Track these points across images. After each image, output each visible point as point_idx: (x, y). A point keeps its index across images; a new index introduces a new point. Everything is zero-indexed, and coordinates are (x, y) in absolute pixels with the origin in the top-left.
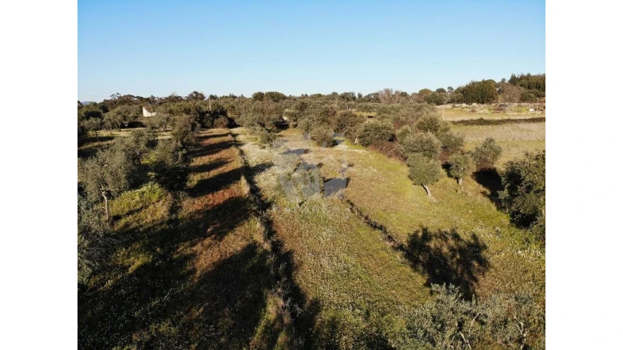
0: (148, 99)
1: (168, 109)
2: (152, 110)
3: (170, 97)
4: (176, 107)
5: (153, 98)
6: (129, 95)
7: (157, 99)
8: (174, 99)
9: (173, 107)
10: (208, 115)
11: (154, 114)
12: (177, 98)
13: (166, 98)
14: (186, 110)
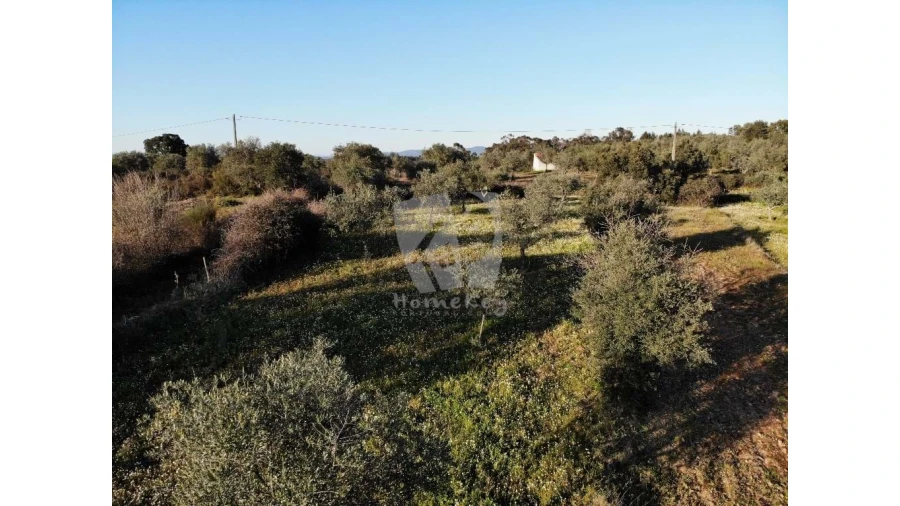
0: (549, 141)
1: (578, 156)
2: (547, 159)
3: (581, 138)
4: (593, 153)
5: (556, 139)
6: (524, 137)
7: (561, 141)
8: (587, 141)
9: (589, 153)
10: (667, 171)
11: (551, 167)
12: (591, 138)
13: (574, 140)
14: (617, 160)
